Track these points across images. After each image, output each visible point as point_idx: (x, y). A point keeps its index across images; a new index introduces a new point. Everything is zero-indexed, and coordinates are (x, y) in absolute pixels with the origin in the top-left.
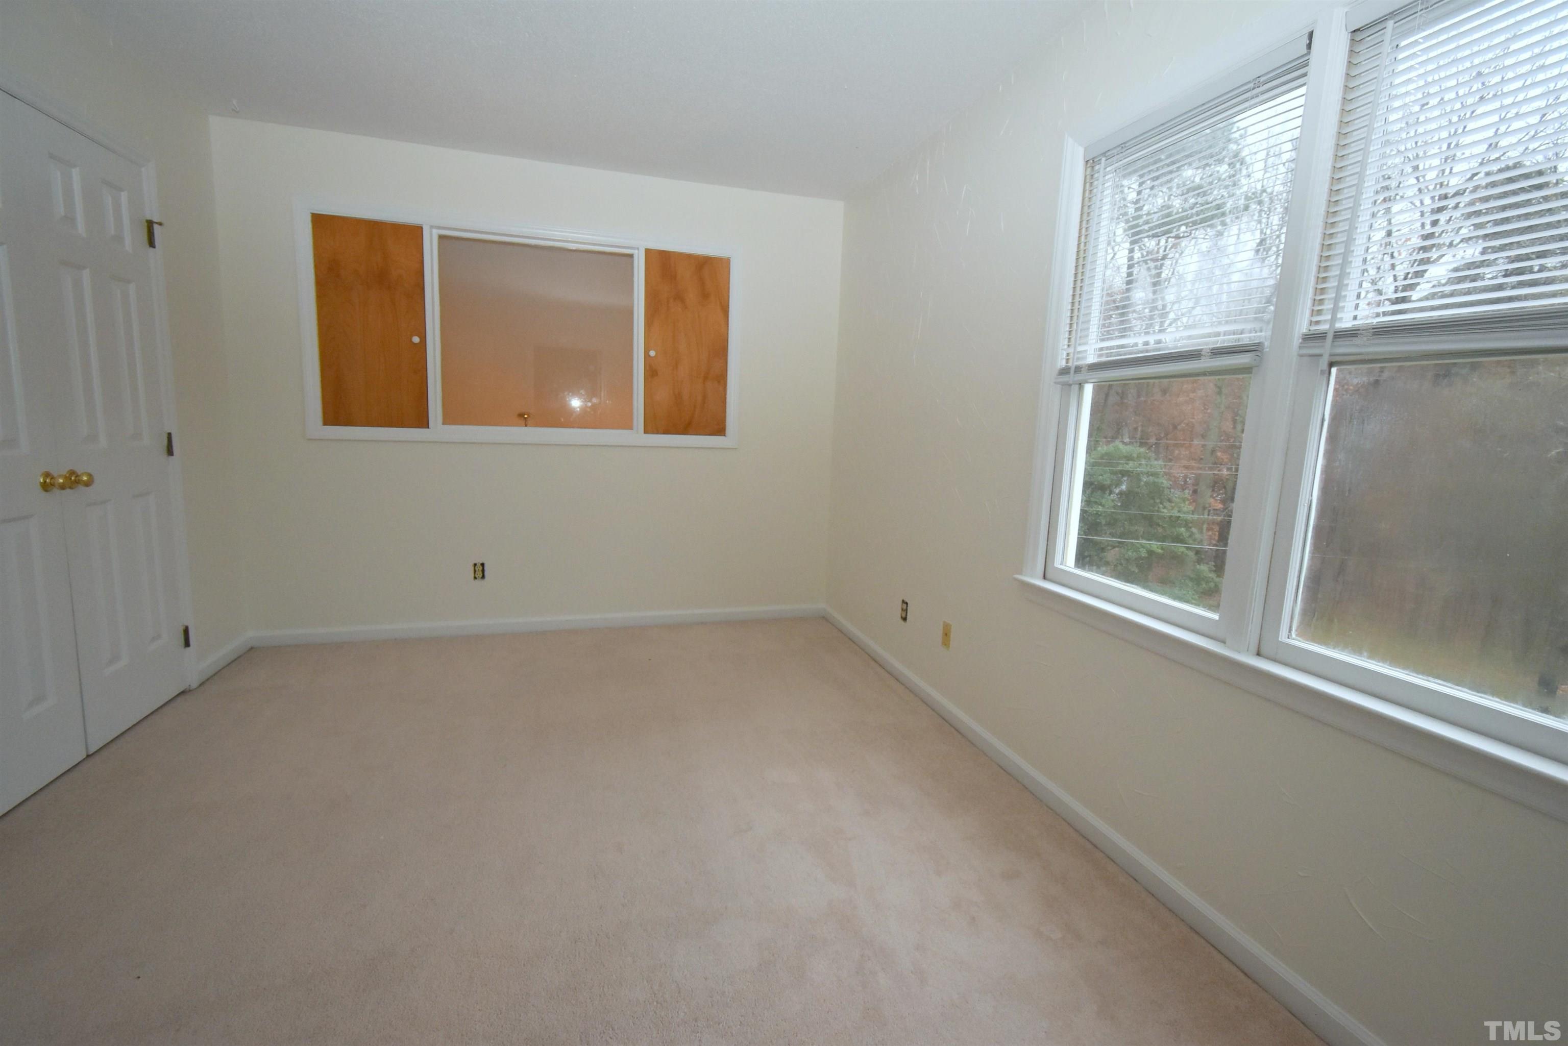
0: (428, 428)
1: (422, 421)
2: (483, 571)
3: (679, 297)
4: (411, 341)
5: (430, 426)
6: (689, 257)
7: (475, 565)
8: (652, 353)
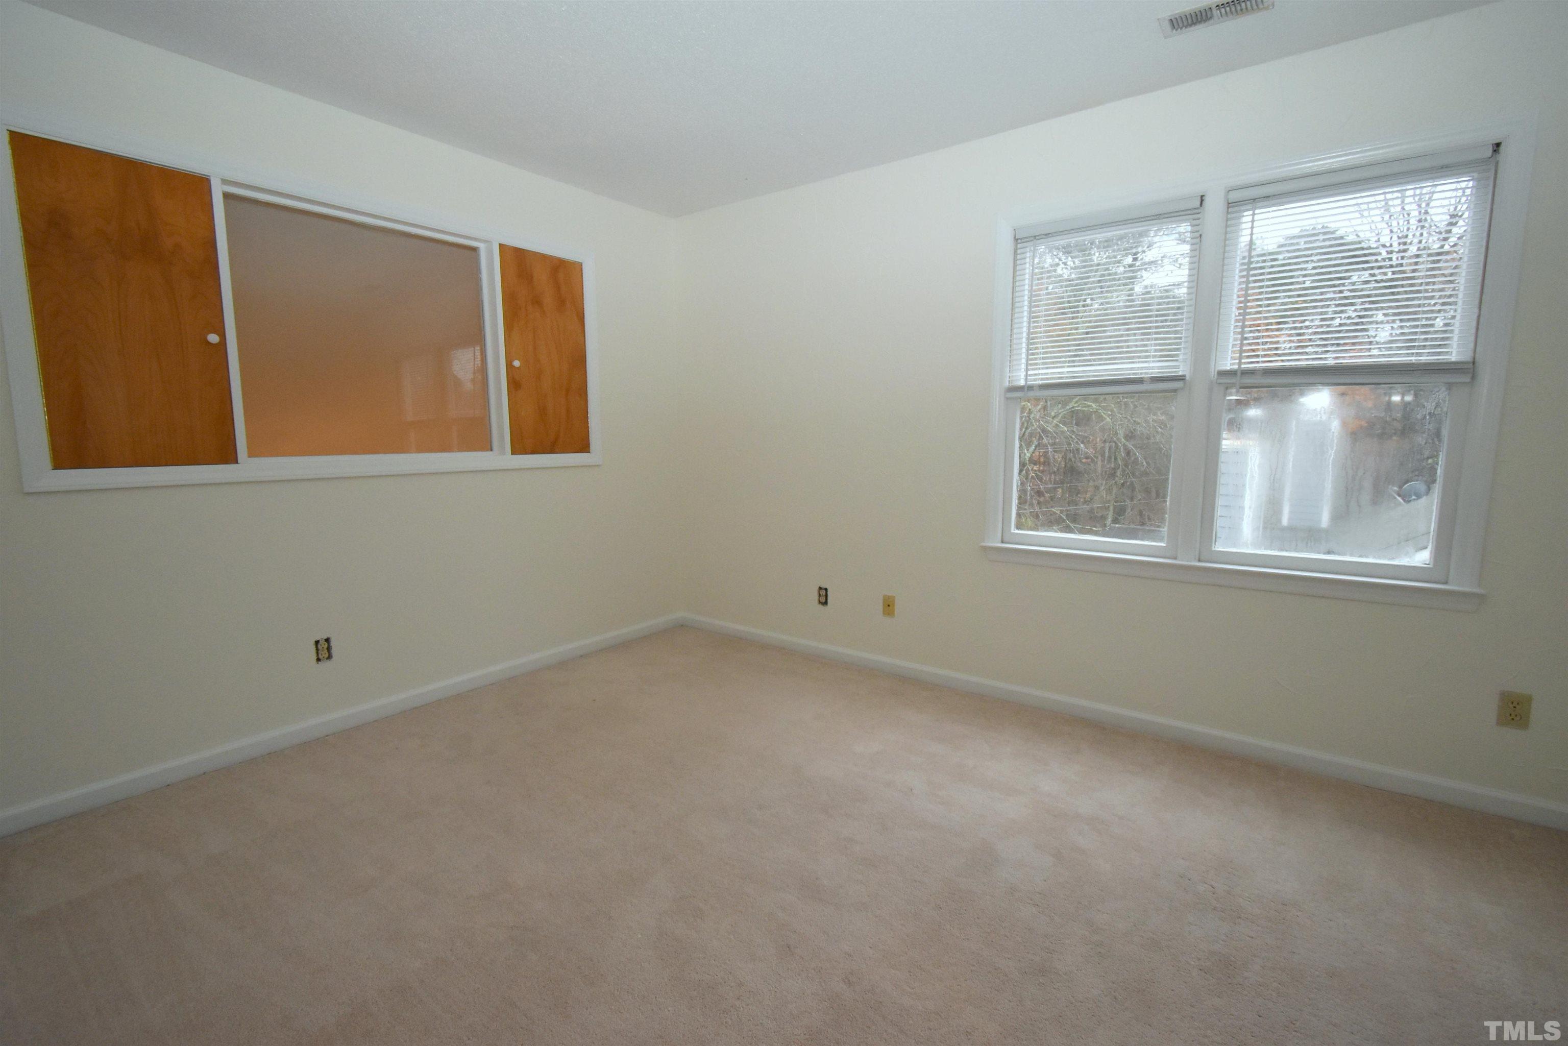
0: (237, 462)
1: (228, 455)
2: (329, 649)
3: (537, 302)
4: (208, 343)
5: (239, 462)
6: (544, 258)
7: (317, 642)
8: (517, 363)
